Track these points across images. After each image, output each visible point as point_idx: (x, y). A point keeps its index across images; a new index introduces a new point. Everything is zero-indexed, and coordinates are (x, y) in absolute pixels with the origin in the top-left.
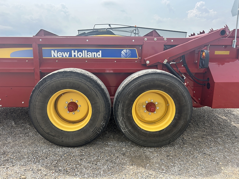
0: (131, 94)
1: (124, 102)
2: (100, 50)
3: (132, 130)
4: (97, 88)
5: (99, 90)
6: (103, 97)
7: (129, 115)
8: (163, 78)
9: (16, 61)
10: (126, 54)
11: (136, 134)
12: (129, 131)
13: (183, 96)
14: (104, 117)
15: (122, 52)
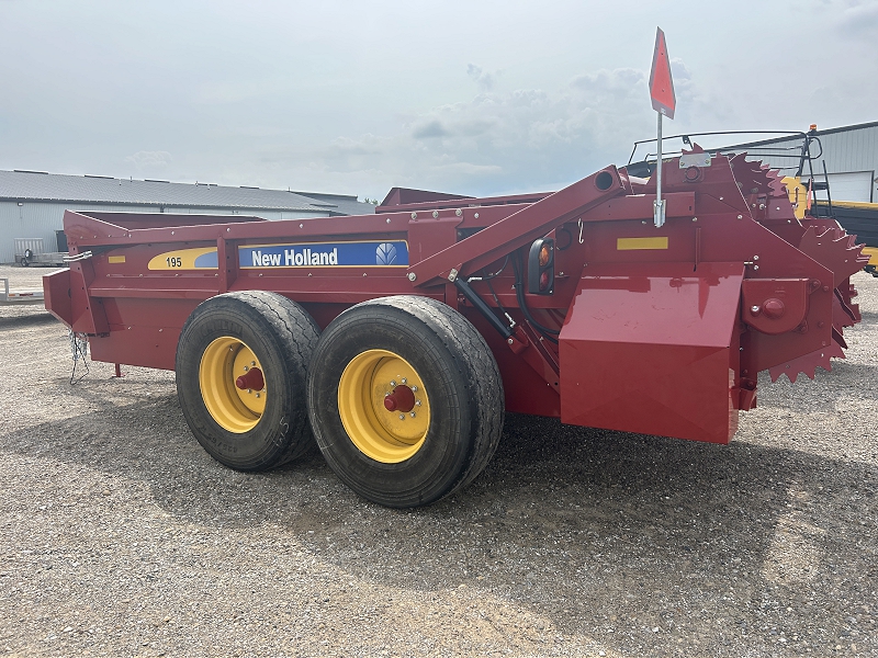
0: (329, 356)
1: (317, 376)
2: (335, 246)
3: (335, 450)
4: (269, 336)
5: (273, 342)
6: (280, 358)
7: (330, 409)
8: (389, 318)
9: (202, 276)
10: (386, 254)
11: (344, 460)
12: (330, 449)
13: (438, 369)
14: (285, 408)
15: (378, 251)
